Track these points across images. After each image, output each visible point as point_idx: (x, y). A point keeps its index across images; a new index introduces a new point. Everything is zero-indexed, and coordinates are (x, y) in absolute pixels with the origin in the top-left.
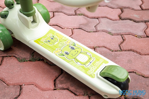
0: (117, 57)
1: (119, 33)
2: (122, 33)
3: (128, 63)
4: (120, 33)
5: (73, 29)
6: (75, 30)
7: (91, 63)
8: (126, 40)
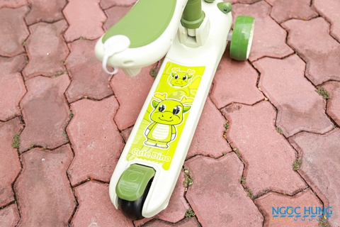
0: (227, 195)
1: (310, 181)
2: (316, 187)
3: (222, 215)
4: (312, 183)
5: (268, 100)
6: (266, 104)
7: (156, 146)
8: (293, 200)
